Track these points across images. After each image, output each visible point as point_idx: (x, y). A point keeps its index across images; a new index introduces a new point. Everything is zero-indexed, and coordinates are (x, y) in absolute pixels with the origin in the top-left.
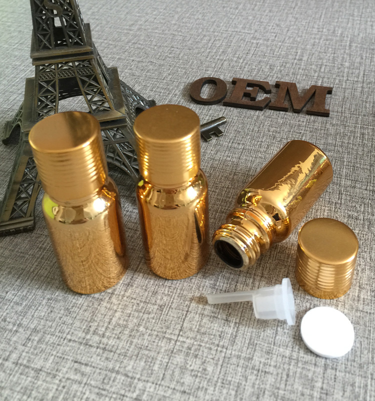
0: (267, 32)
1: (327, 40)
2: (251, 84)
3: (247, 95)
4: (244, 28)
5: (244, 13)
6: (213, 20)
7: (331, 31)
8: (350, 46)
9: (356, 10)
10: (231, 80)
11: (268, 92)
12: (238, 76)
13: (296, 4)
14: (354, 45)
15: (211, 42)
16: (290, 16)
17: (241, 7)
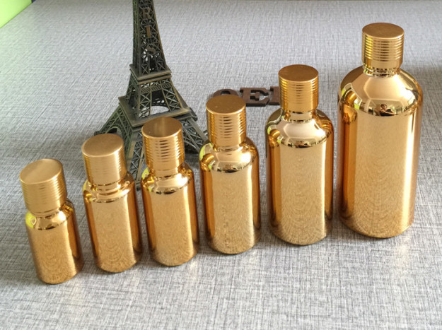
0: (255, 55)
1: (299, 56)
2: (253, 91)
3: (252, 98)
4: (238, 53)
5: (235, 43)
6: (213, 50)
7: (301, 50)
8: (316, 59)
9: (316, 34)
10: (239, 90)
11: (267, 94)
12: (243, 87)
13: (272, 33)
14: (318, 58)
15: (217, 65)
16: (269, 42)
17: (231, 39)
